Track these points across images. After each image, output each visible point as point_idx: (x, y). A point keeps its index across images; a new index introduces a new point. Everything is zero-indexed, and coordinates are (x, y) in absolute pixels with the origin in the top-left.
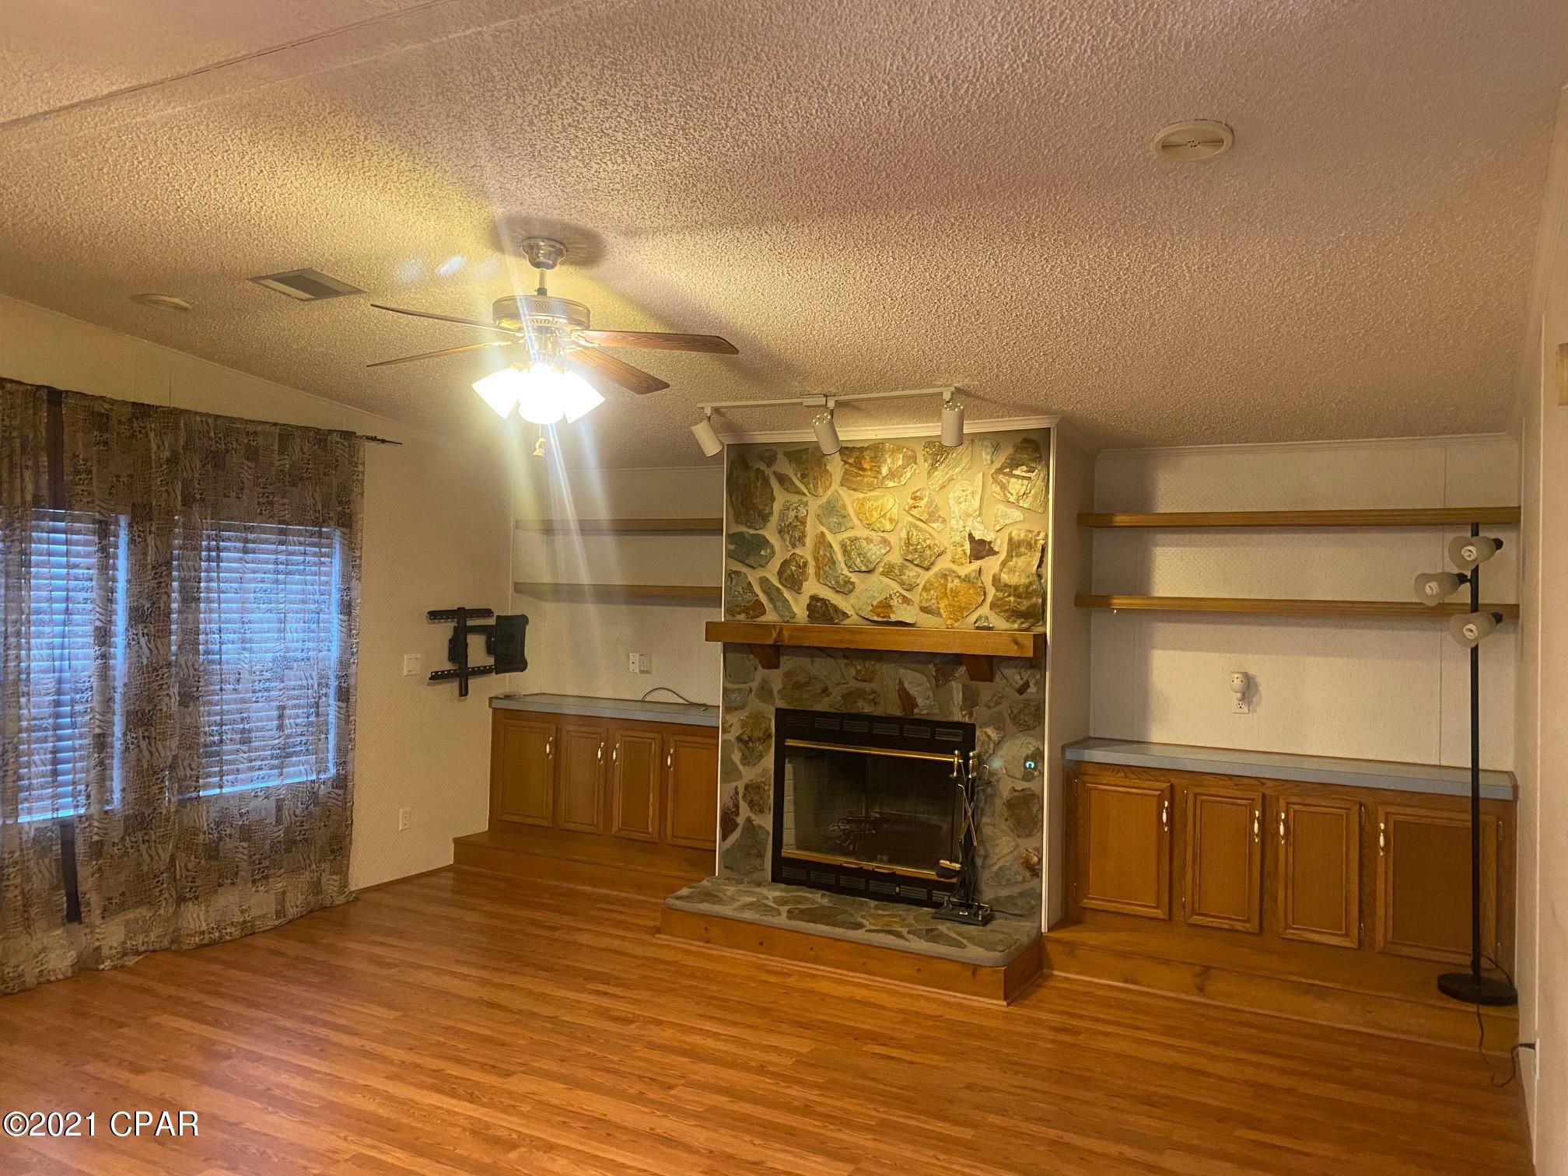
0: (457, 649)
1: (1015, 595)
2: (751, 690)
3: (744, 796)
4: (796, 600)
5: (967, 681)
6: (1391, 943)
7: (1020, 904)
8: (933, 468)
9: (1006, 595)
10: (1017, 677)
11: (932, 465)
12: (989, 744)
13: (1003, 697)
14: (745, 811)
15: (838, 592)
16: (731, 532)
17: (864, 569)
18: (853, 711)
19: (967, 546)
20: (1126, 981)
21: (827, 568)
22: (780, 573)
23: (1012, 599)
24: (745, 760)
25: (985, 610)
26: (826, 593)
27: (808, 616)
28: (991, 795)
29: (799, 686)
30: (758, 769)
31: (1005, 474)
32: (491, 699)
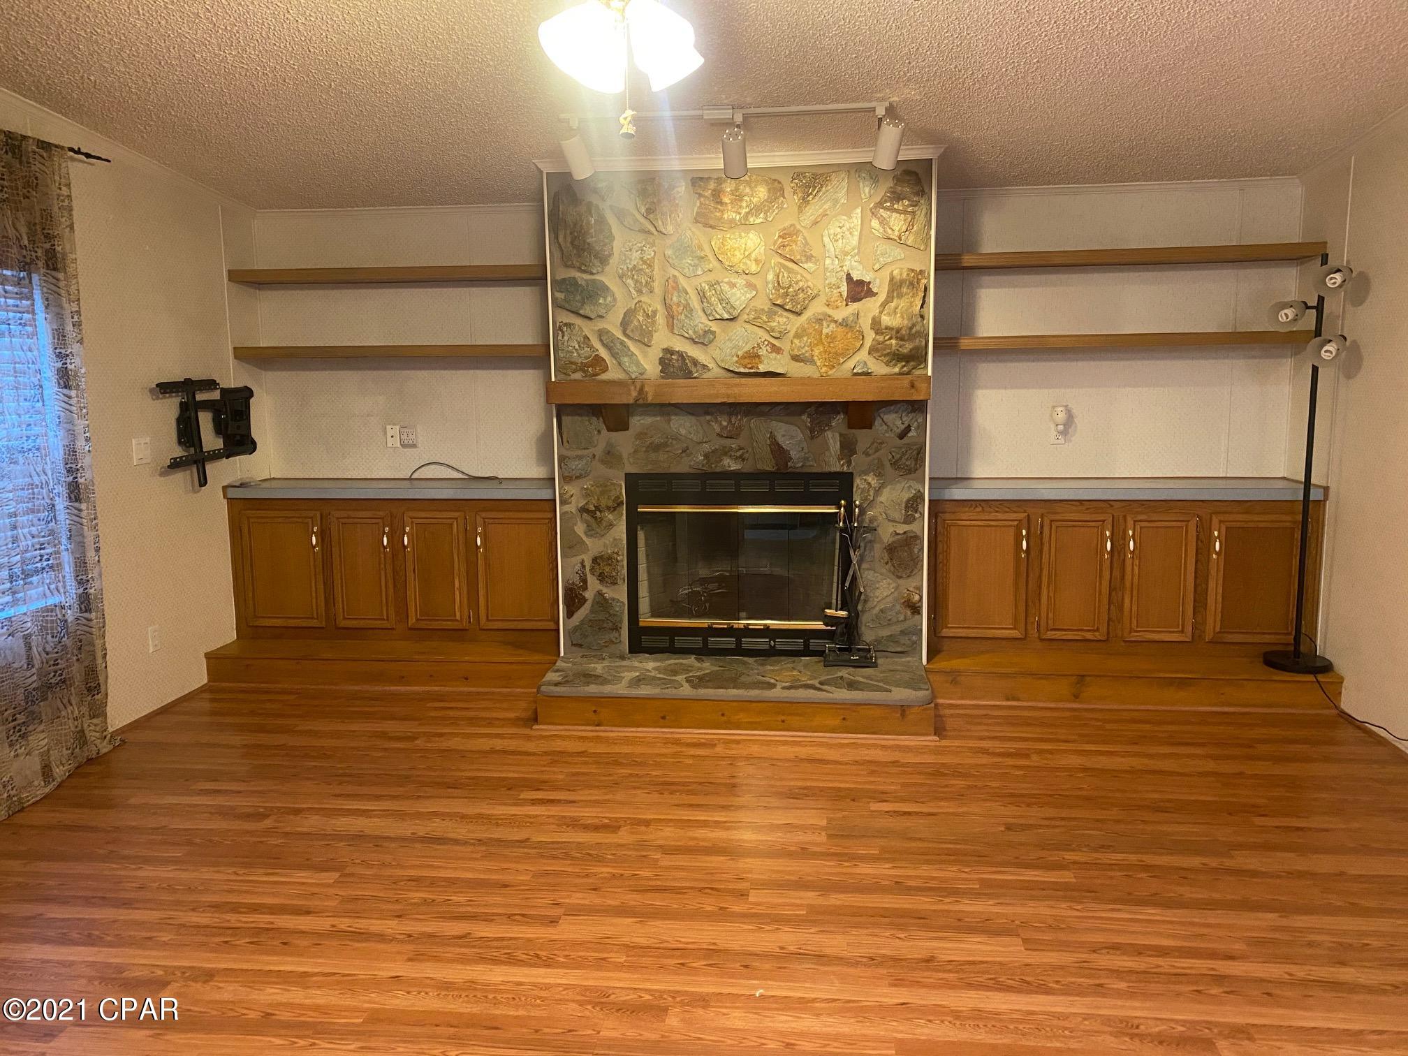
0: (187, 431)
1: (897, 338)
2: (594, 456)
3: (592, 570)
4: (645, 355)
5: (845, 430)
6: (1219, 632)
7: (902, 642)
8: (805, 200)
9: (888, 337)
10: (899, 423)
11: (803, 199)
12: (869, 491)
13: (882, 443)
14: (594, 584)
15: (696, 343)
16: (558, 278)
17: (726, 316)
18: (718, 470)
19: (844, 288)
20: (1008, 699)
21: (683, 317)
22: (625, 325)
23: (893, 342)
24: (590, 532)
25: (863, 355)
26: (679, 345)
27: (661, 371)
28: (870, 541)
29: (656, 448)
30: (608, 539)
31: (886, 209)
32: (225, 488)
